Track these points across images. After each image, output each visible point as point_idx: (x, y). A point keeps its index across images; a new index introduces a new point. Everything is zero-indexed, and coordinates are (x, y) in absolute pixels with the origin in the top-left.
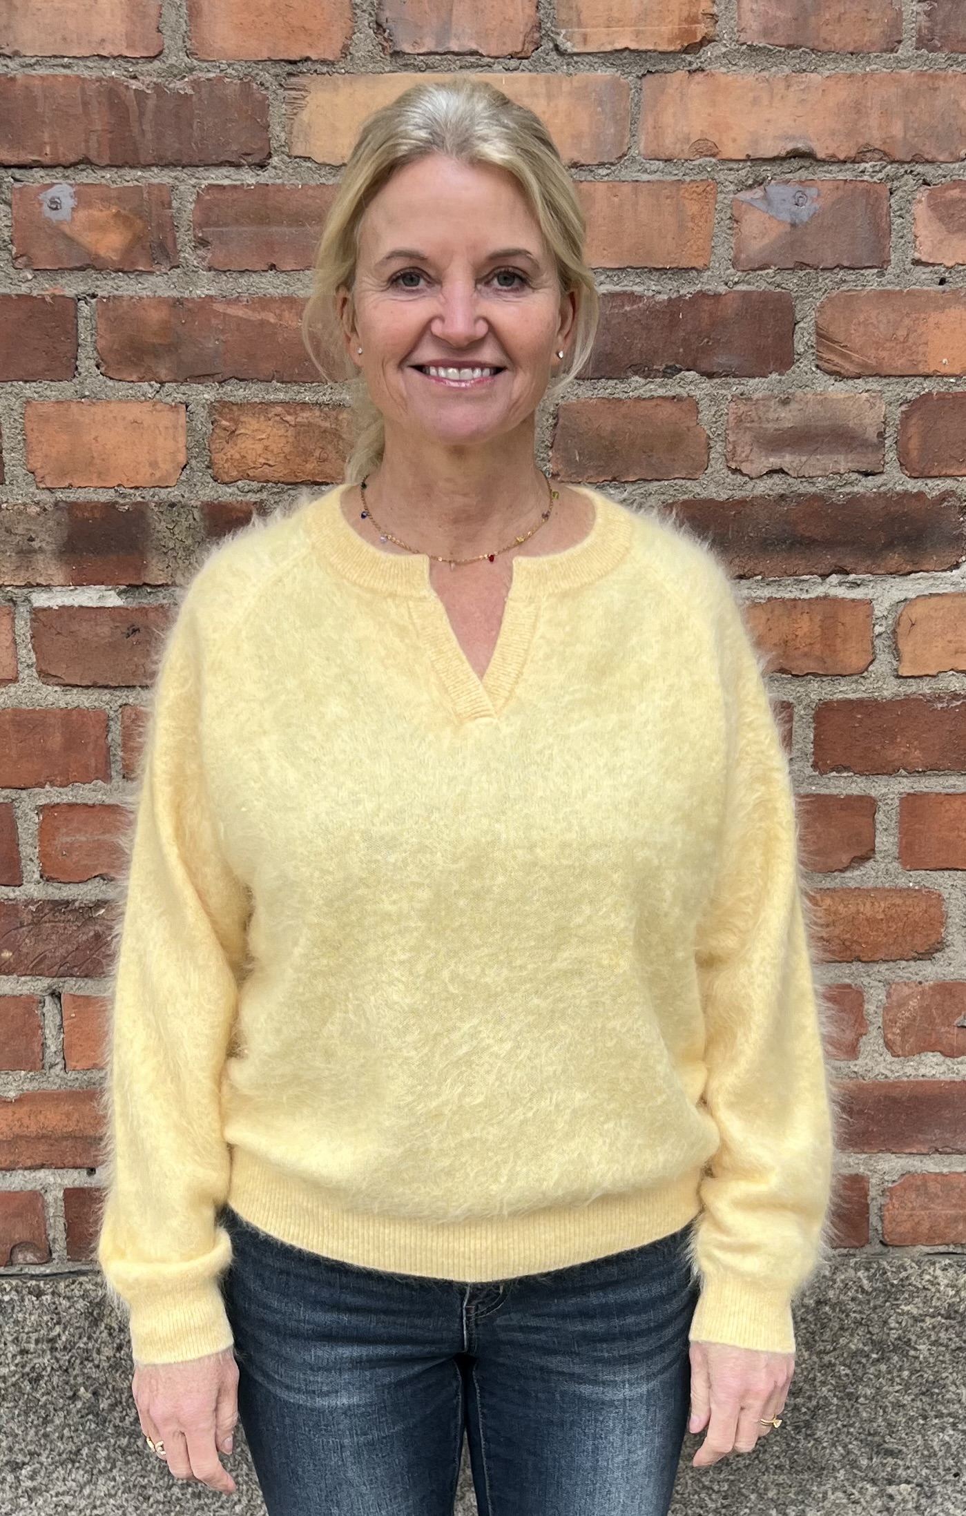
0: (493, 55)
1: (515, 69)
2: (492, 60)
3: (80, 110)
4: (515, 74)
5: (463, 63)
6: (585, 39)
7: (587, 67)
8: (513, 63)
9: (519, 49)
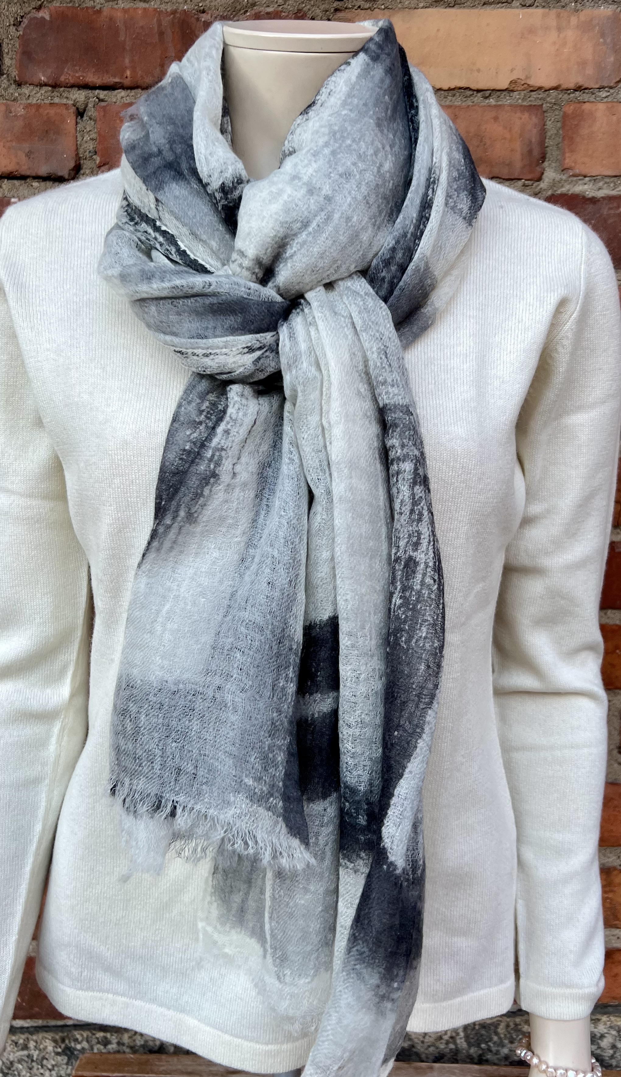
1: (530, 6)
4: (530, 10)
7: (592, 4)
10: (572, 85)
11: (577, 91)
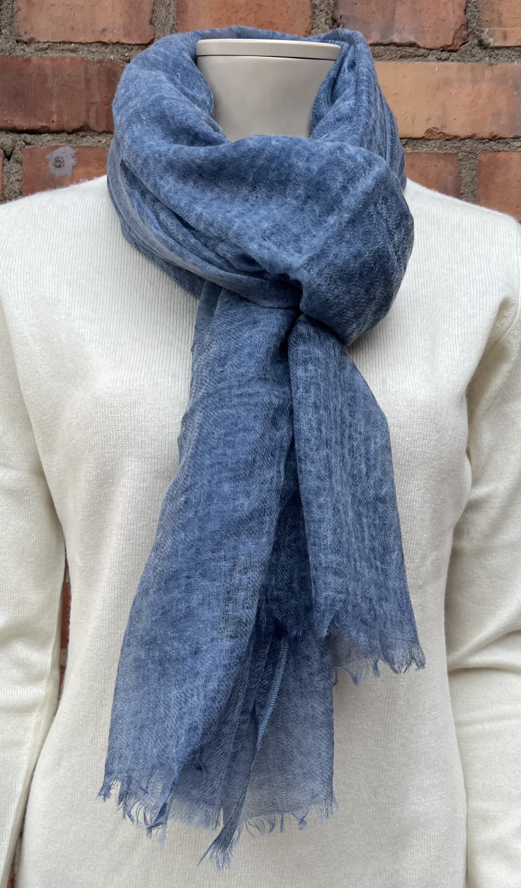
0: (427, 47)
1: (445, 60)
2: (427, 52)
3: (83, 85)
4: (446, 63)
5: (404, 53)
6: (505, 36)
7: (506, 59)
8: (445, 55)
9: (450, 43)
10: (486, 135)
11: (491, 140)
